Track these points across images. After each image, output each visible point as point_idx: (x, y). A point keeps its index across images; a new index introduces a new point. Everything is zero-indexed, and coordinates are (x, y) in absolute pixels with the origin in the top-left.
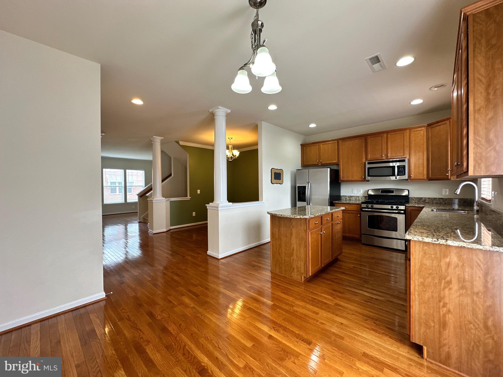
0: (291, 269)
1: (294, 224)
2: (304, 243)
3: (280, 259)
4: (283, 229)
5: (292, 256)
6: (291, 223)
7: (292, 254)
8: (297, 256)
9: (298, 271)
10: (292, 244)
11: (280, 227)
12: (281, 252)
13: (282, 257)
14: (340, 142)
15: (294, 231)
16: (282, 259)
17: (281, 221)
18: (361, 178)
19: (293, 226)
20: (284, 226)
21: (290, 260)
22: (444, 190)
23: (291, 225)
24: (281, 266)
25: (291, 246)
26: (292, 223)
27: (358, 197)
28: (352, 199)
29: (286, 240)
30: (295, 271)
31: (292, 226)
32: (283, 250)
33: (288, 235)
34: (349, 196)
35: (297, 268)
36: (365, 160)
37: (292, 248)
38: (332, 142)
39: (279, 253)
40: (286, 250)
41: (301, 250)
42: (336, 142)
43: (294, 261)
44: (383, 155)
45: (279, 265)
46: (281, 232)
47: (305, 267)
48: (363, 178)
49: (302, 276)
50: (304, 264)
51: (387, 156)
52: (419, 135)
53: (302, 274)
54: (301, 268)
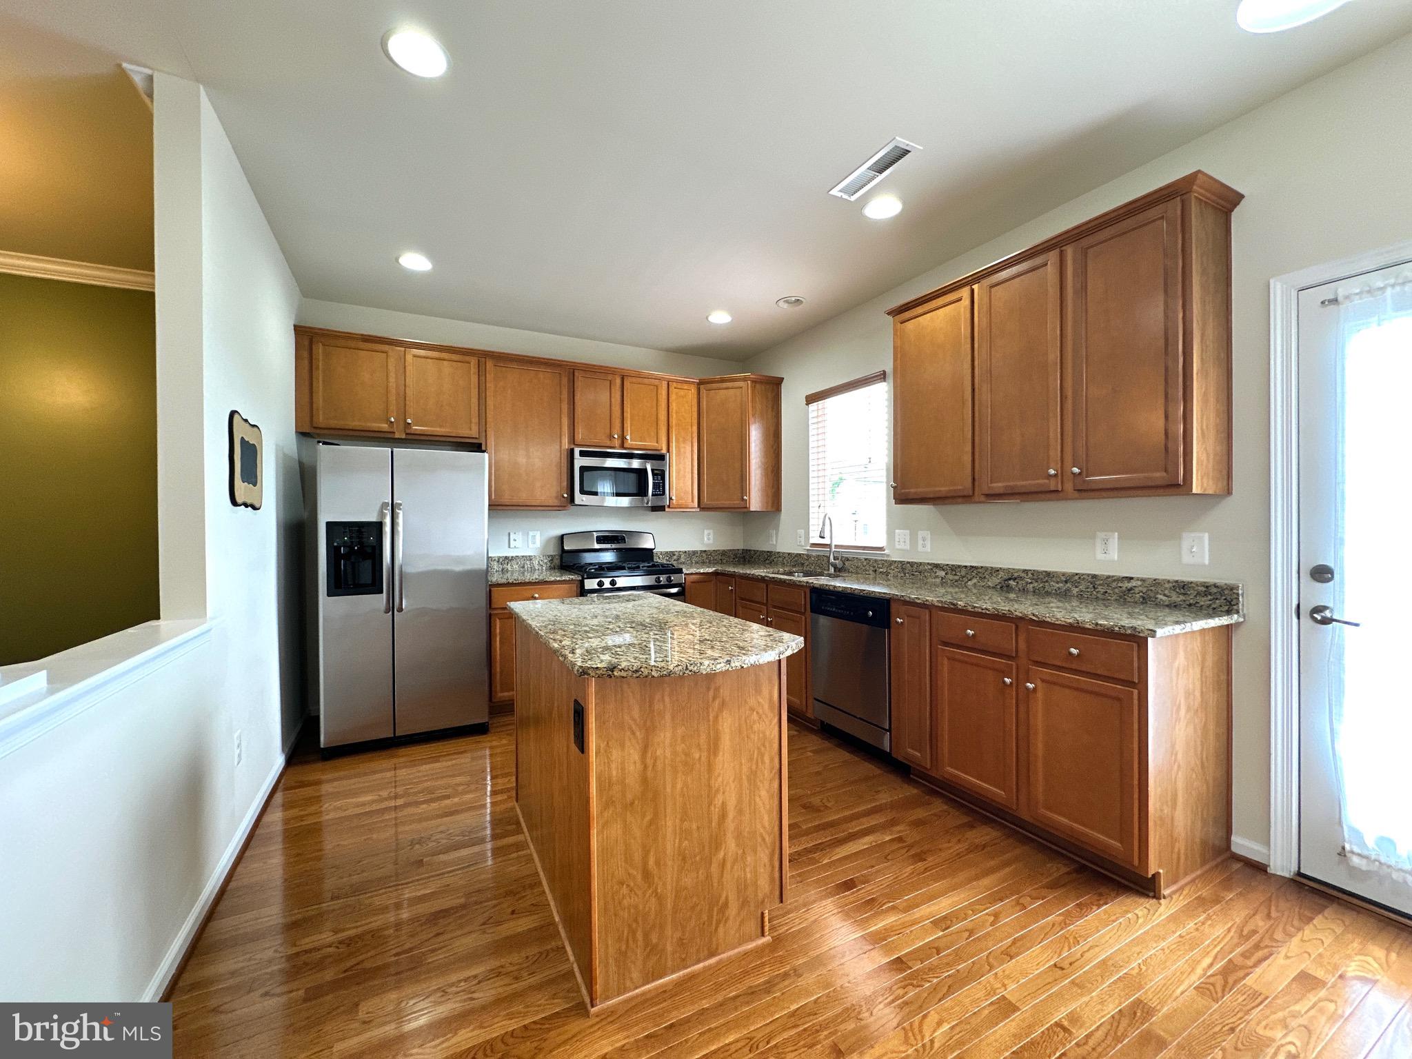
0: (710, 917)
1: (725, 692)
2: (772, 760)
3: (653, 900)
4: (666, 740)
5: (718, 848)
6: (711, 693)
7: (716, 842)
8: (739, 836)
9: (744, 903)
10: (718, 791)
11: (650, 730)
12: (658, 863)
13: (664, 884)
14: (490, 364)
15: (727, 724)
16: (660, 899)
17: (658, 696)
18: (557, 497)
19: (723, 705)
20: (673, 718)
21: (709, 876)
22: (706, 532)
23: (714, 699)
24: (654, 938)
25: (710, 804)
26: (717, 689)
27: (530, 558)
28: (509, 567)
29: (685, 784)
30: (732, 911)
31: (717, 702)
32: (670, 845)
33: (697, 756)
34: (499, 558)
35: (742, 887)
36: (569, 443)
37: (715, 811)
38: (454, 357)
39: (647, 875)
40: (686, 839)
41: (758, 799)
42: (473, 361)
43: (729, 865)
44: (616, 436)
45: (646, 936)
46: (658, 753)
47: (773, 867)
48: (563, 497)
49: (763, 914)
50: (772, 854)
51: (623, 438)
52: (684, 402)
53: (763, 902)
54: (755, 884)
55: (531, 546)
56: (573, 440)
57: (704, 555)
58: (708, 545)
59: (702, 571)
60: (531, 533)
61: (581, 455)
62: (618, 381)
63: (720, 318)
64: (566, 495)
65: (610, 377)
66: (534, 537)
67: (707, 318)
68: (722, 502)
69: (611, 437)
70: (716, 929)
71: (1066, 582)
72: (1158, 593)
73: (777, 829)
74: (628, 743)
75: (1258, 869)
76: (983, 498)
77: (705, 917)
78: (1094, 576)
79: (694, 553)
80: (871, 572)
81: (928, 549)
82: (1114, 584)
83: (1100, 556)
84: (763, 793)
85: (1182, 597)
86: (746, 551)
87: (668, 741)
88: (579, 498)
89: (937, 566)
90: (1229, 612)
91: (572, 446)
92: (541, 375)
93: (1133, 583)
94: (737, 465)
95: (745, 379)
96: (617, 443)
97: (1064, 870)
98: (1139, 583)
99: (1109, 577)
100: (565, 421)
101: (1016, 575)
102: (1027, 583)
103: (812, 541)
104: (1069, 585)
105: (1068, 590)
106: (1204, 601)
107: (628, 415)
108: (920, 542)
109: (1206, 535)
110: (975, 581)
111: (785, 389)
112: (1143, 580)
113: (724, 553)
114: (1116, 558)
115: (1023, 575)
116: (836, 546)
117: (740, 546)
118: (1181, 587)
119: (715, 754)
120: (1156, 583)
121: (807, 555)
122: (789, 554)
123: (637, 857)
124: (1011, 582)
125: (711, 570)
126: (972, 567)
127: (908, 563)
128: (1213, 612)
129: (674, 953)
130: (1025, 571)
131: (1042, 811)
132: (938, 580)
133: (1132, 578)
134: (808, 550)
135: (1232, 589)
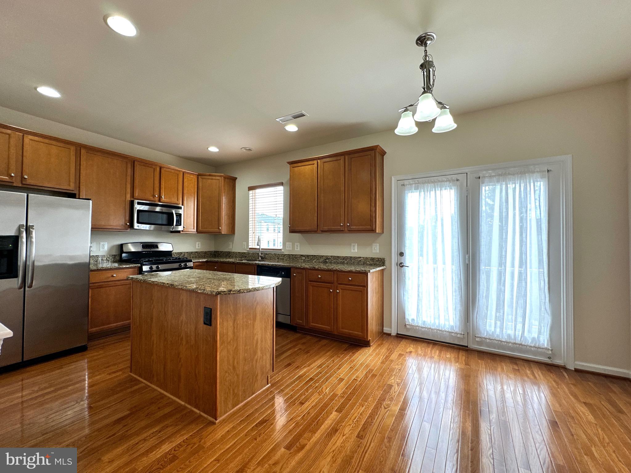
0: (253, 380)
2: (271, 322)
3: (236, 377)
5: (255, 355)
7: (255, 353)
8: (261, 350)
9: (263, 374)
10: (255, 335)
11: (236, 314)
12: (237, 363)
13: (239, 370)
14: (84, 151)
16: (238, 375)
18: (122, 225)
21: (252, 366)
24: (236, 391)
25: (253, 339)
29: (246, 333)
30: (259, 377)
32: (241, 356)
33: (250, 322)
35: (262, 368)
36: (131, 197)
37: (255, 342)
38: (59, 144)
39: (234, 368)
40: (246, 353)
41: (267, 336)
42: (73, 148)
43: (258, 361)
44: (157, 196)
45: (233, 390)
46: (238, 322)
47: (271, 360)
48: (127, 225)
49: (268, 376)
50: (271, 355)
51: (160, 197)
52: (191, 182)
53: (268, 372)
54: (266, 366)
55: (101, 250)
56: (133, 195)
57: (196, 254)
58: (197, 249)
59: (201, 261)
60: (102, 243)
61: (138, 204)
62: (158, 169)
63: (213, 149)
64: (128, 224)
65: (154, 167)
66: (103, 245)
67: (207, 148)
68: (208, 230)
69: (154, 196)
70: (254, 385)
71: (343, 259)
72: (367, 261)
73: (272, 346)
74: (229, 320)
75: (389, 335)
76: (320, 232)
77: (251, 380)
78: (351, 257)
79: (192, 253)
80: (276, 259)
81: (299, 249)
82: (356, 259)
83: (352, 251)
84: (269, 334)
85: (373, 262)
86: (215, 252)
87: (241, 318)
88: (136, 225)
89: (302, 255)
90: (383, 266)
91: (132, 199)
92: (115, 161)
93: (361, 259)
94: (217, 214)
95: (221, 176)
96: (157, 199)
97: (347, 346)
98: (363, 258)
99: (355, 257)
100: (129, 186)
101: (328, 258)
102: (332, 260)
103: (250, 247)
104: (344, 260)
105: (344, 262)
106: (378, 263)
107: (163, 186)
108: (296, 247)
109: (378, 244)
110: (315, 260)
111: (237, 182)
112: (364, 258)
113: (205, 253)
114: (356, 251)
115: (331, 257)
116: (262, 249)
117: (213, 249)
118: (373, 259)
119: (255, 321)
120: (367, 258)
121: (248, 253)
122: (239, 252)
123: (231, 361)
124: (327, 260)
125: (205, 260)
126: (314, 255)
127: (291, 255)
128: (380, 266)
129: (242, 395)
130: (332, 256)
131: (341, 330)
132: (303, 261)
133: (361, 257)
134: (248, 251)
135: (384, 259)
